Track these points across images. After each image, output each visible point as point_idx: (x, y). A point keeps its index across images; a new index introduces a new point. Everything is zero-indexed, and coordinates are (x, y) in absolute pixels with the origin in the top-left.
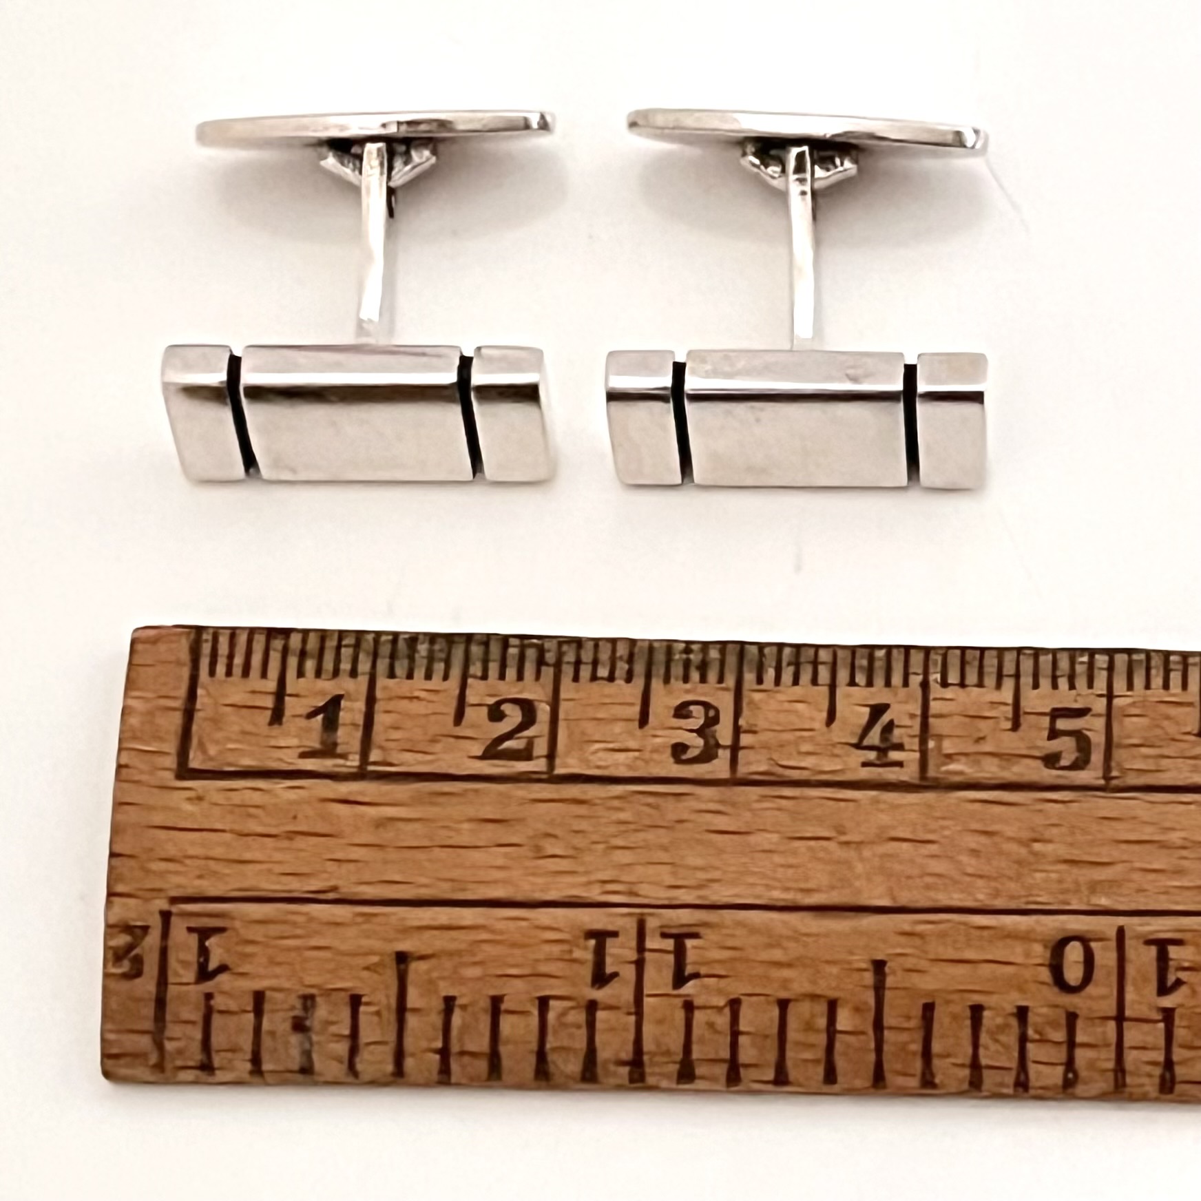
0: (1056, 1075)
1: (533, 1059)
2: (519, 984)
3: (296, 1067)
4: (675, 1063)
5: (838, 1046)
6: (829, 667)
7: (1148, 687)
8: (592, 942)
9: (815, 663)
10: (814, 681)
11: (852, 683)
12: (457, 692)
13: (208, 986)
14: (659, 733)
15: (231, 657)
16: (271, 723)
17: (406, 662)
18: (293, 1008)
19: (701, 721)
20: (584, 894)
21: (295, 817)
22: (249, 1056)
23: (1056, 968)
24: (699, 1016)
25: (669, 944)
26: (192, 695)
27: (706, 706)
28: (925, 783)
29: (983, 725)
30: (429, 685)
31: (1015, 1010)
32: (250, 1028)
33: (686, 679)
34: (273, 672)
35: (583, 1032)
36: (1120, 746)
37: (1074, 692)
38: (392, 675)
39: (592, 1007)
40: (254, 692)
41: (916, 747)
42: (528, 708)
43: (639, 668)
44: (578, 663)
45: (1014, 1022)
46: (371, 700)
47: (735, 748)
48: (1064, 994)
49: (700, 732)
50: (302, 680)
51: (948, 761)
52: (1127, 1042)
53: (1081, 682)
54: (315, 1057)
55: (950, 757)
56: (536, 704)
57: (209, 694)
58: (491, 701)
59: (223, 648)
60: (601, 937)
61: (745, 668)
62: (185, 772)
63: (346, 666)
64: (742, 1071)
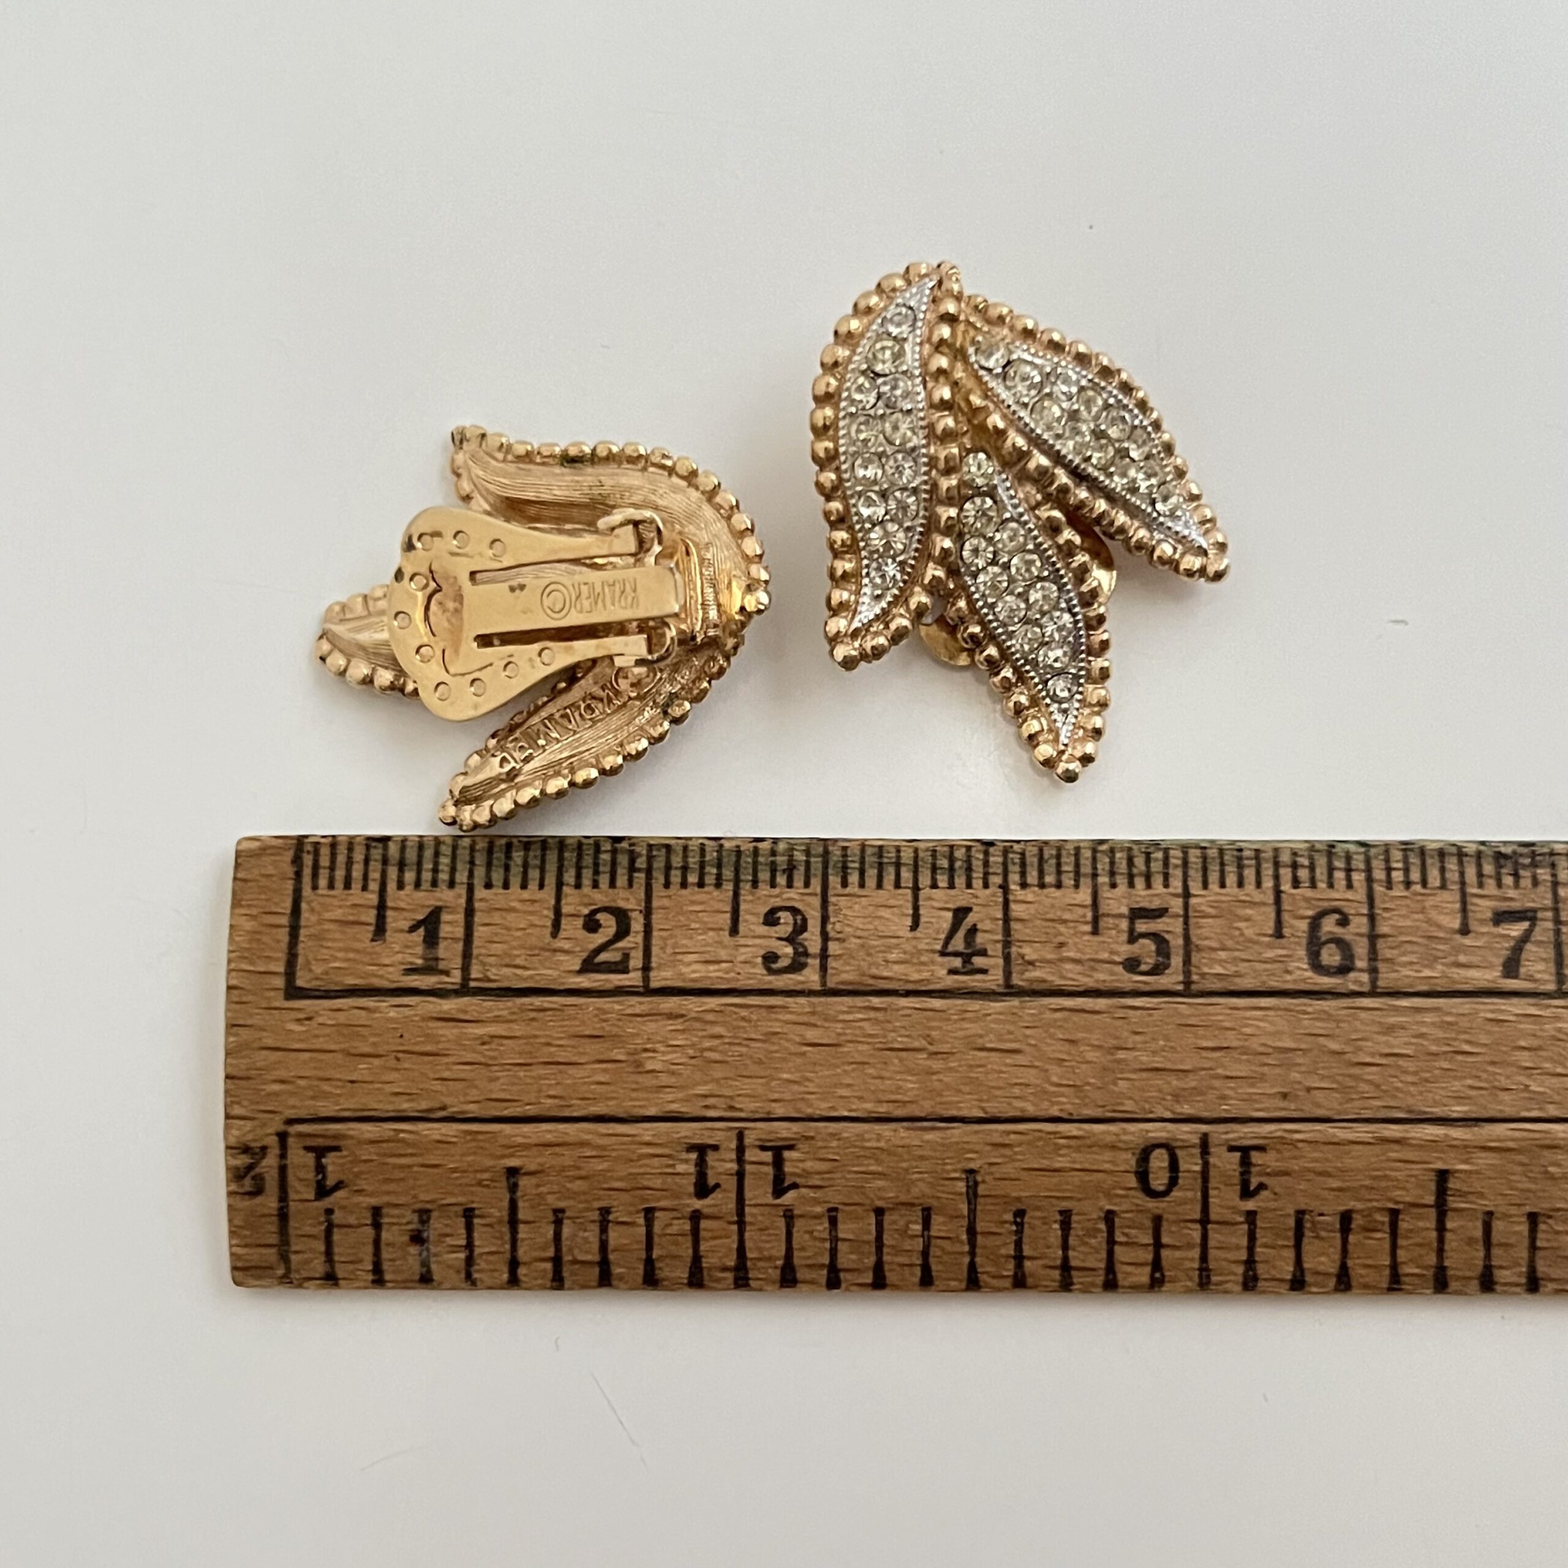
0: (1143, 1276)
1: (641, 1268)
2: (625, 1197)
3: (417, 1277)
4: (776, 1267)
5: (933, 1251)
6: (911, 867)
7: (1223, 885)
8: (694, 1156)
9: (898, 865)
10: (897, 885)
11: (934, 886)
12: (553, 902)
13: (327, 1202)
14: (750, 942)
15: (332, 868)
16: (373, 940)
17: (502, 871)
18: (408, 1223)
19: (790, 929)
20: (683, 1110)
21: (401, 1036)
22: (370, 1267)
23: (1143, 1175)
24: (799, 1225)
25: (768, 1156)
26: (296, 911)
27: (794, 911)
28: (1010, 991)
29: (1062, 928)
30: (526, 895)
31: (1102, 1215)
32: (371, 1240)
33: (773, 885)
34: (374, 886)
35: (688, 1243)
36: (1199, 949)
37: (1149, 892)
38: (488, 885)
39: (696, 1217)
40: (355, 906)
41: (1000, 954)
42: (622, 917)
43: (728, 873)
44: (668, 868)
45: (1102, 1226)
46: (470, 912)
47: (824, 955)
48: (1148, 1199)
49: (790, 940)
50: (402, 893)
51: (1030, 967)
52: (1212, 1243)
53: (1158, 881)
54: (434, 1267)
55: (1031, 963)
56: (630, 914)
57: (312, 910)
58: (586, 911)
59: (325, 861)
60: (702, 1150)
61: (830, 871)
62: (293, 992)
63: (444, 876)
64: (842, 1275)
